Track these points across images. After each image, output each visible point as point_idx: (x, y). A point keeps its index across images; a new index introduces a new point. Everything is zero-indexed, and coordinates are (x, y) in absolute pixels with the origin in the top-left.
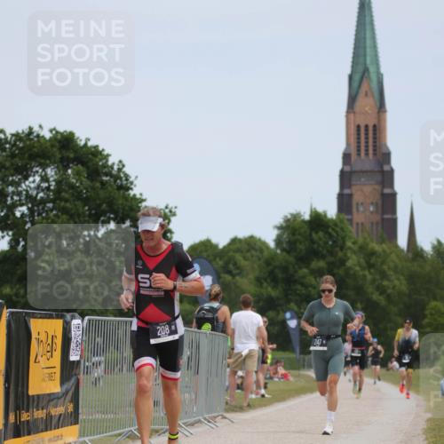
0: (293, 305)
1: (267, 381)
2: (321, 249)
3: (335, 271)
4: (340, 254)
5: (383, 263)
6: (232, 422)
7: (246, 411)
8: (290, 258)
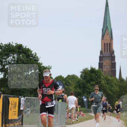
1: (78, 116)
2: (94, 78)
4: (99, 80)
5: (112, 83)
7: (72, 125)
8: (85, 81)
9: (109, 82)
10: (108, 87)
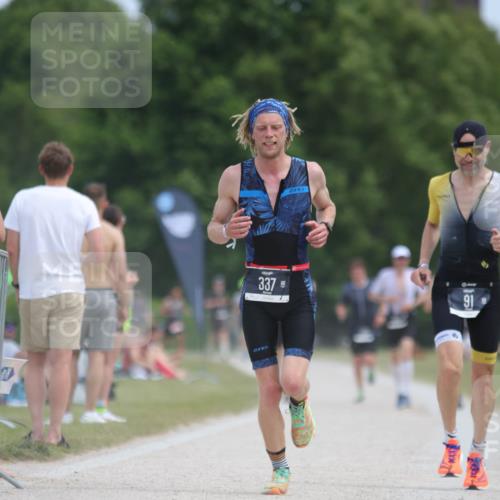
0: (187, 177)
1: (116, 380)
2: (262, 23)
3: (308, 84)
4: (322, 39)
5: (443, 64)
6: (17, 487)
7: (56, 458)
8: (182, 49)
9: (415, 55)
10: (404, 103)
